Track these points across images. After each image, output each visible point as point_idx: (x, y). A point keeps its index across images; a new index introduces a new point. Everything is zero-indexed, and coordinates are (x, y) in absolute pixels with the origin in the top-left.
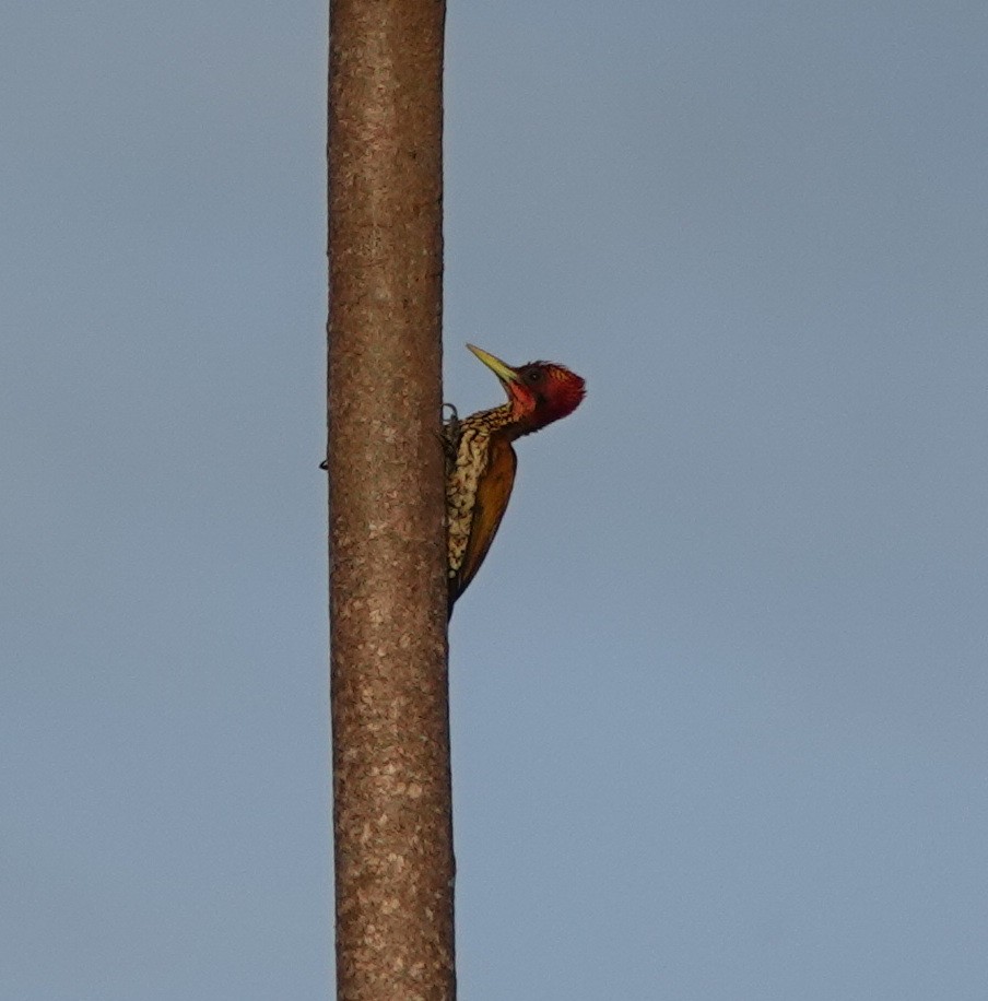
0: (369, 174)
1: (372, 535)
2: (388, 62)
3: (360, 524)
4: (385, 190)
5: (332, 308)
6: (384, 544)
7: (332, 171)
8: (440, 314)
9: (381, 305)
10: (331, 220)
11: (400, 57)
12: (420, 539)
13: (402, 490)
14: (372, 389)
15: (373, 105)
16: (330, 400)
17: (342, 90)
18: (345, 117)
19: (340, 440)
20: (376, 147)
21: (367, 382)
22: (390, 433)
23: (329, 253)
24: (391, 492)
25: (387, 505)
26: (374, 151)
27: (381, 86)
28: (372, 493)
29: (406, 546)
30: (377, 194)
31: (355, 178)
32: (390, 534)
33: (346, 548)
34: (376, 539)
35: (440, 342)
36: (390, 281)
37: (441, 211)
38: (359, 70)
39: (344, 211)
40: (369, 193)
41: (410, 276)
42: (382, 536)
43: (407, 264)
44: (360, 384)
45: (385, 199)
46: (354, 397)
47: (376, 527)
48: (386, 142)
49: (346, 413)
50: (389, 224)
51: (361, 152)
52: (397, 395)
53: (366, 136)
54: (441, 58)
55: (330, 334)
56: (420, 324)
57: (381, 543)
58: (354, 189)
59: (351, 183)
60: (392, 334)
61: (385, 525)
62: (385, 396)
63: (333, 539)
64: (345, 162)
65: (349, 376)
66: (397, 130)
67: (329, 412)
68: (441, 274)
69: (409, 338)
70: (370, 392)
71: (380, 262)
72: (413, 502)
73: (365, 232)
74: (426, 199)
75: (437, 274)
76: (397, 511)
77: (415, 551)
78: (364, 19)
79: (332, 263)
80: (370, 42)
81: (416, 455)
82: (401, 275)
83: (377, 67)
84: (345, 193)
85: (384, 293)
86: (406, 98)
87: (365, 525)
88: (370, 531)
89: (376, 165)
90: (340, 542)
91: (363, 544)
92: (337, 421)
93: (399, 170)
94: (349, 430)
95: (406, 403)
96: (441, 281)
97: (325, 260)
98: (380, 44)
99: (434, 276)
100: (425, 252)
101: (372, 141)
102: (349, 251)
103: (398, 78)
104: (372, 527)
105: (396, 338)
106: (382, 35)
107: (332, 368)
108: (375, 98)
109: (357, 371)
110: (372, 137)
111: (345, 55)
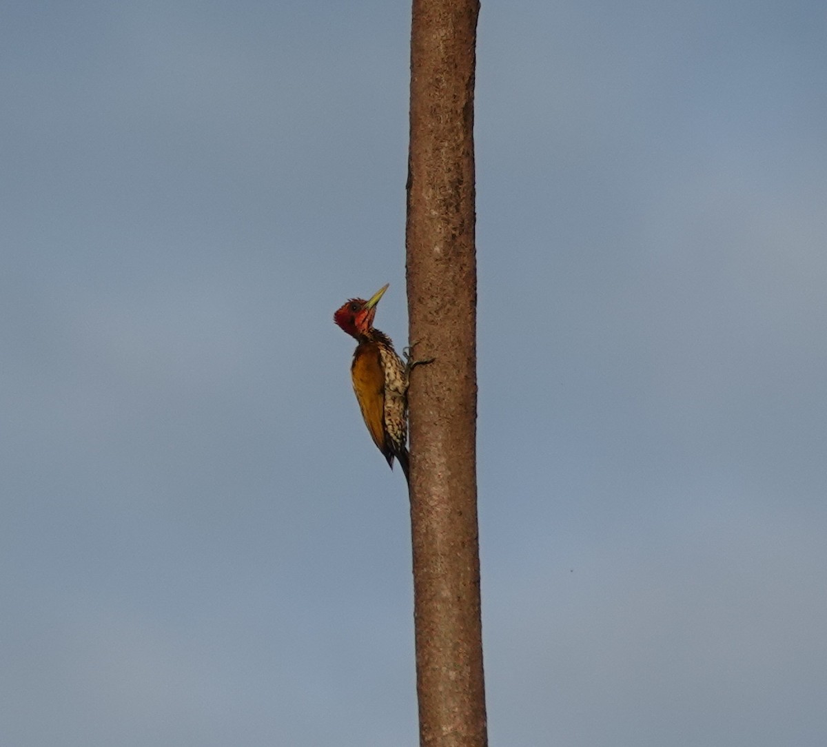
0: (435, 525)
1: (444, 734)
2: (443, 460)
3: (437, 728)
4: (444, 534)
5: (417, 604)
6: (452, 738)
7: (413, 525)
8: (479, 604)
9: (444, 601)
10: (414, 553)
11: (450, 457)
12: (472, 735)
13: (460, 707)
14: (441, 649)
15: (436, 485)
16: (417, 657)
17: (417, 478)
18: (419, 492)
19: (424, 679)
20: (438, 509)
21: (438, 645)
22: (452, 675)
23: (414, 572)
24: (454, 708)
25: (452, 716)
26: (437, 512)
27: (440, 474)
28: (443, 709)
29: (464, 739)
30: (440, 536)
31: (427, 528)
32: (455, 733)
33: (429, 742)
34: (447, 735)
35: (480, 621)
36: (450, 586)
37: (478, 544)
38: (427, 465)
39: (421, 547)
40: (434, 536)
41: (461, 583)
42: (449, 734)
43: (459, 575)
44: (435, 646)
45: (445, 539)
46: (430, 654)
47: (446, 729)
48: (445, 506)
49: (427, 664)
50: (447, 553)
51: (429, 512)
52: (456, 652)
53: (432, 503)
54: (474, 457)
55: (416, 619)
56: (468, 609)
57: (450, 738)
58: (426, 534)
59: (425, 531)
60: (451, 617)
61: (452, 727)
62: (449, 653)
63: (422, 737)
64: (421, 519)
65: (428, 642)
66: (450, 499)
67: (417, 664)
68: (479, 581)
69: (462, 619)
70: (440, 651)
71: (443, 575)
72: (467, 713)
73: (434, 558)
74: (469, 538)
75: (477, 582)
76: (458, 719)
77: (469, 742)
78: (429, 435)
79: (415, 577)
80: (433, 449)
81: (467, 686)
82: (455, 583)
83: (437, 463)
84: (422, 537)
85: (446, 593)
86: (455, 480)
87: (440, 728)
88: (443, 731)
89: (438, 520)
90: (426, 738)
91: (439, 739)
92: (422, 668)
93: (452, 521)
94: (428, 674)
95: (461, 657)
96: (479, 585)
97: (412, 577)
98: (438, 450)
99: (474, 583)
100: (469, 569)
101: (436, 506)
102: (425, 570)
103: (449, 469)
104: (444, 728)
105: (454, 619)
106: (440, 445)
107: (418, 638)
108: (437, 481)
109: (432, 639)
110: (436, 503)
111: (418, 457)
